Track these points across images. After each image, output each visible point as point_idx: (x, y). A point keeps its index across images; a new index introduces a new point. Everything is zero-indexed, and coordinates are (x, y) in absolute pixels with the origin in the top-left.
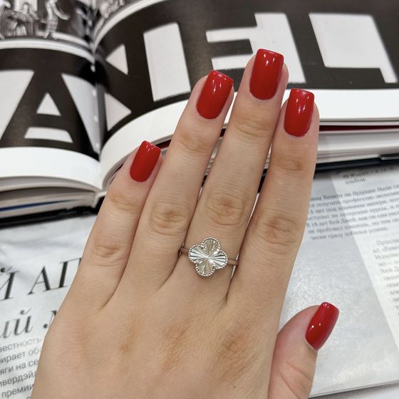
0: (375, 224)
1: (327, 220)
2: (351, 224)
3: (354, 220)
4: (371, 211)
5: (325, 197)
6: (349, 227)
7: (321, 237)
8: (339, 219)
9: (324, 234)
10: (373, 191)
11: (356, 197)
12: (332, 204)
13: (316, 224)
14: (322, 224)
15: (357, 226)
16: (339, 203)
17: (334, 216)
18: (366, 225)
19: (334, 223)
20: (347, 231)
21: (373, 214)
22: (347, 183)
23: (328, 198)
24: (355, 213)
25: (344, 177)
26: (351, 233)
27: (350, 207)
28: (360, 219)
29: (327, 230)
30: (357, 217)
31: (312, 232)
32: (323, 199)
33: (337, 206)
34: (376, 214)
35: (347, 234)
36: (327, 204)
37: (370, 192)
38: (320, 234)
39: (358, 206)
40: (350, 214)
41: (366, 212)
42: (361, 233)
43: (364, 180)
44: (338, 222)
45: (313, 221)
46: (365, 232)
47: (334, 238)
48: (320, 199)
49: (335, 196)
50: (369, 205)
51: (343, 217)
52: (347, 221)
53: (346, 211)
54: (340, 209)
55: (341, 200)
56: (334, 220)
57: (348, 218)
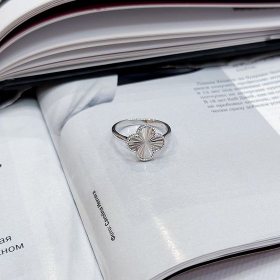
0: (275, 98)
1: (225, 98)
2: (250, 99)
3: (252, 96)
4: (268, 89)
5: (218, 82)
6: (249, 102)
7: (222, 111)
8: (238, 96)
9: (224, 108)
10: (266, 74)
11: (250, 80)
12: (227, 86)
13: (214, 101)
14: (221, 101)
15: (257, 101)
16: (234, 85)
17: (230, 95)
18: (266, 99)
19: (232, 99)
20: (248, 105)
21: (270, 91)
22: (237, 71)
23: (222, 82)
24: (252, 92)
25: (234, 66)
26: (253, 106)
27: (245, 88)
28: (258, 96)
29: (227, 105)
30: (255, 94)
31: (212, 106)
32: (216, 82)
33: (232, 87)
34: (274, 91)
35: (249, 107)
36: (222, 86)
37: (263, 75)
38: (220, 108)
39: (254, 86)
40: (247, 92)
41: (263, 90)
42: (263, 105)
43: (254, 67)
44: (236, 99)
45: (211, 99)
46: (267, 104)
47: (236, 111)
48: (214, 83)
49: (228, 80)
50: (265, 84)
51: (241, 95)
52: (245, 98)
53: (242, 91)
54: (236, 89)
55: (235, 83)
56: (232, 97)
57: (247, 95)
